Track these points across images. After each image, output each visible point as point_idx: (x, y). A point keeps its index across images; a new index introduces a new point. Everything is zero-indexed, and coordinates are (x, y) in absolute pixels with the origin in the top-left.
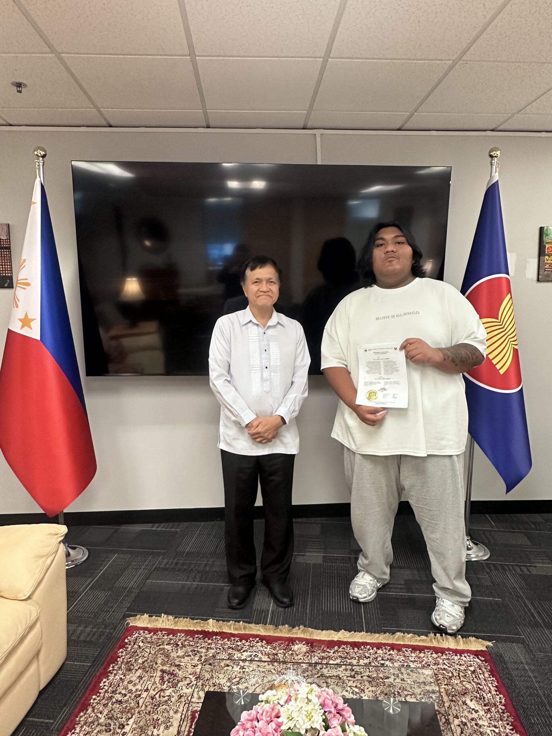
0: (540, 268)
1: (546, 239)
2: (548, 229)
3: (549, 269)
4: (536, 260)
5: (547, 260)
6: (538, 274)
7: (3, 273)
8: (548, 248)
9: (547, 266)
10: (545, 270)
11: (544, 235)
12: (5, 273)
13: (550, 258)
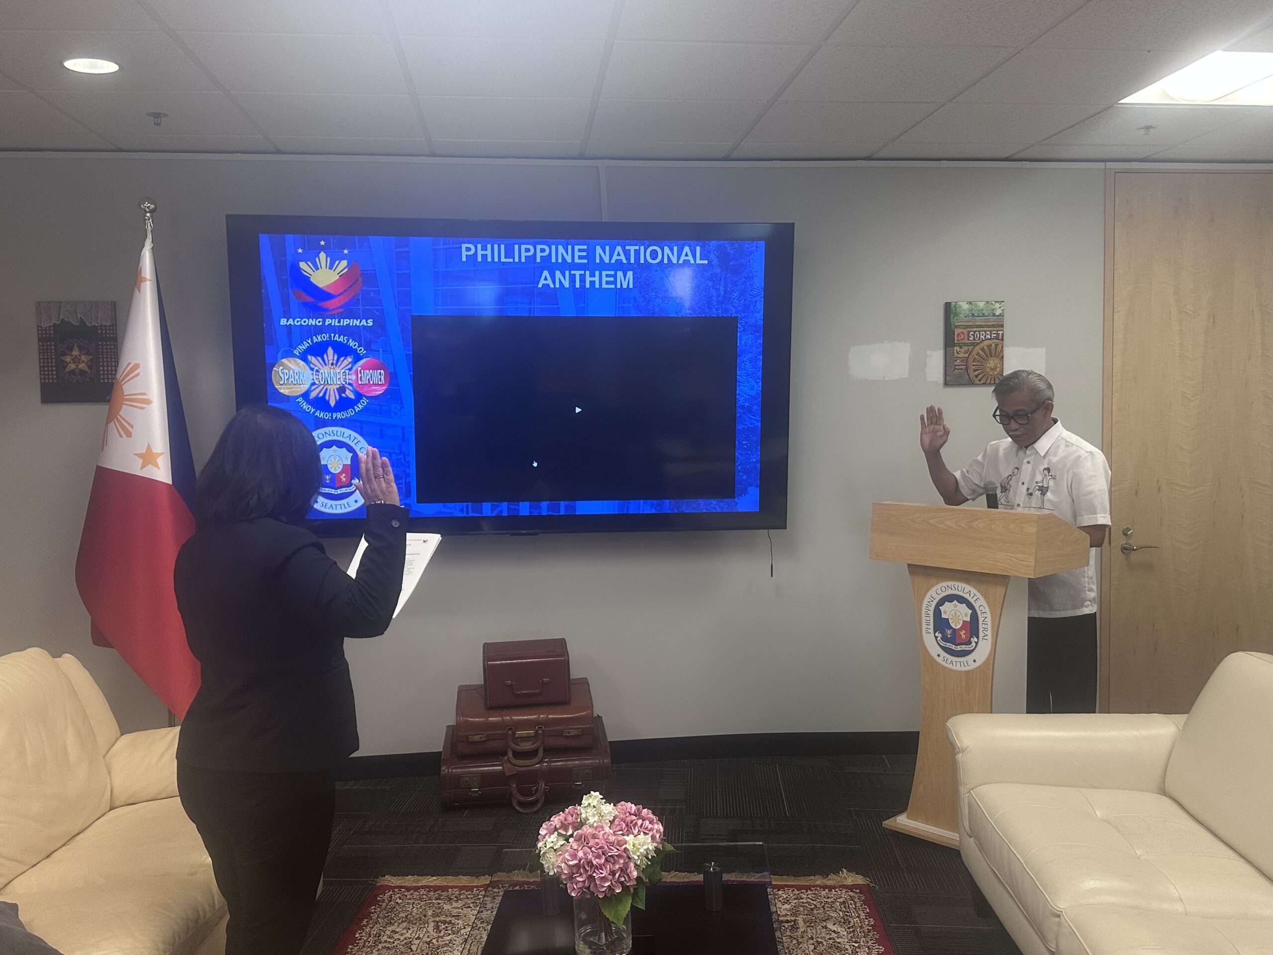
0: (947, 364)
1: (955, 321)
2: (957, 306)
3: (961, 367)
4: (941, 353)
5: (958, 353)
6: (946, 375)
7: (104, 379)
8: (958, 335)
9: (958, 362)
10: (955, 369)
11: (952, 317)
12: (108, 379)
13: (963, 349)
